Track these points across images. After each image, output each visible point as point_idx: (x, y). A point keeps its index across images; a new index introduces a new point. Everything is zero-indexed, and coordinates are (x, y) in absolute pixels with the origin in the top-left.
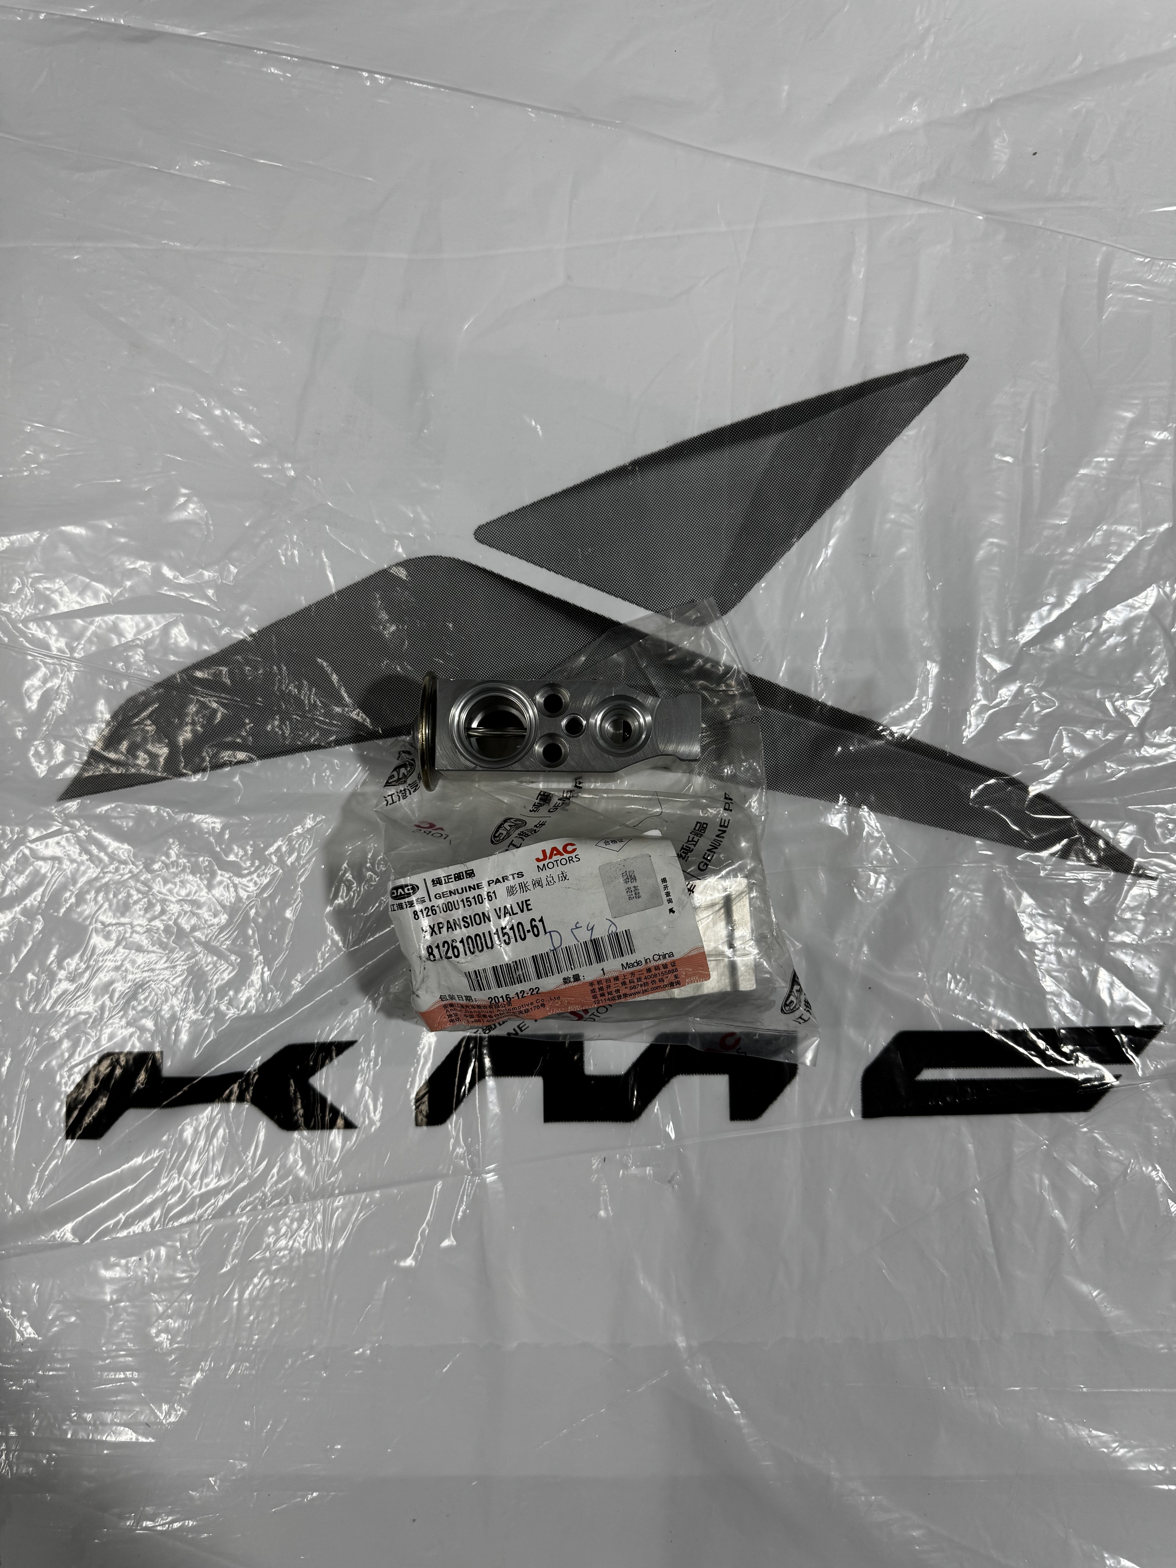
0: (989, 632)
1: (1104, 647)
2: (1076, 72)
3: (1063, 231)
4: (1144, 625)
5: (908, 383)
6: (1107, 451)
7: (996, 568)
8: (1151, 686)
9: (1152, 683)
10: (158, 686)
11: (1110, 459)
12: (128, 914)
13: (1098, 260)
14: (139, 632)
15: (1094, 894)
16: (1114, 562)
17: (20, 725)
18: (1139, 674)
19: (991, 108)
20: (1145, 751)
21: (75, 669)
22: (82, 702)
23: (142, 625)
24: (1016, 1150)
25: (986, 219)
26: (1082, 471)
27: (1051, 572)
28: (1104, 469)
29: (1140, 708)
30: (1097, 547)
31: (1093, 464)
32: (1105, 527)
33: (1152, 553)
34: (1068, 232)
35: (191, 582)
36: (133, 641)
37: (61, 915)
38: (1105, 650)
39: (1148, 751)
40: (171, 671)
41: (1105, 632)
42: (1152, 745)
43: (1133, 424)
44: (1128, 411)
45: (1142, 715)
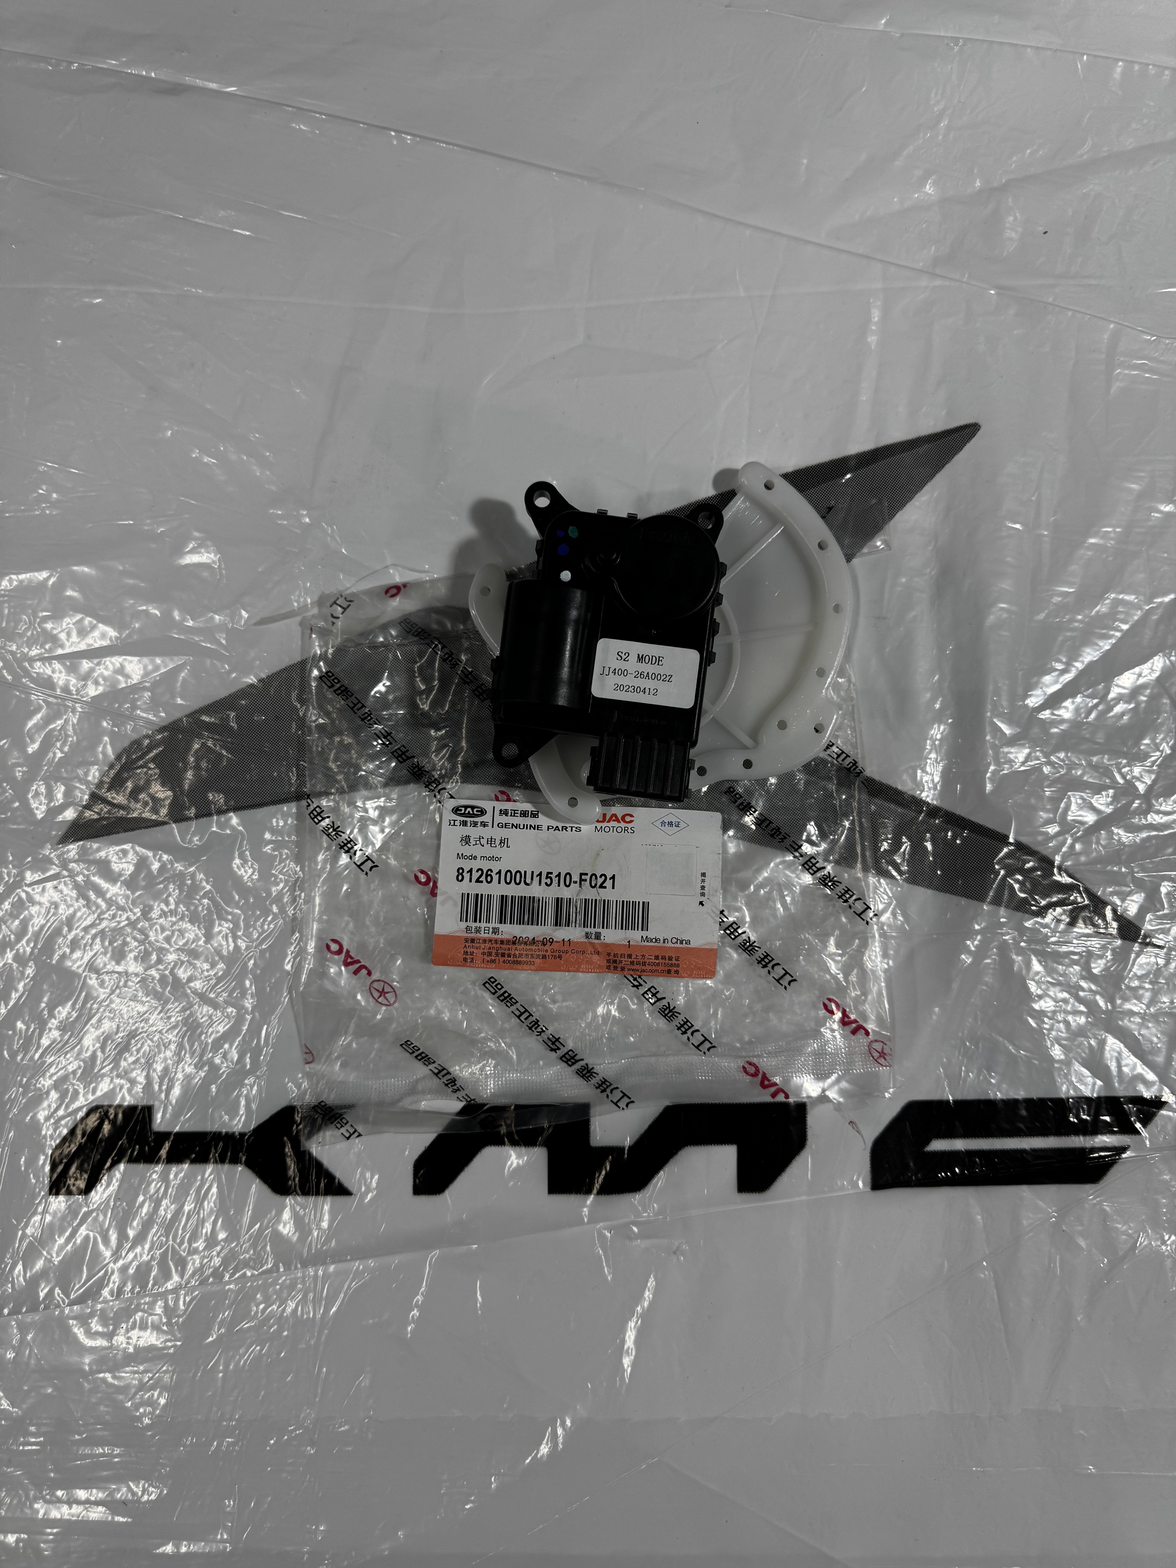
0: (999, 696)
1: (1112, 714)
2: (1085, 157)
3: (1071, 307)
4: (1150, 693)
5: (921, 450)
6: (1114, 522)
7: (1006, 633)
8: (1158, 753)
9: (1159, 750)
10: (162, 729)
11: (1118, 530)
12: (123, 962)
13: (1106, 336)
14: (146, 674)
15: (1102, 962)
16: (1121, 631)
17: (21, 766)
18: (1147, 741)
19: (1004, 188)
20: (1152, 818)
21: (80, 710)
22: (85, 744)
23: (150, 667)
24: (1025, 1222)
25: (997, 294)
26: (1092, 541)
27: (1060, 638)
28: (1112, 539)
29: (1147, 775)
30: (1105, 616)
31: (1101, 534)
32: (1113, 596)
33: (1159, 622)
34: (1076, 308)
35: (201, 625)
36: (140, 683)
37: (54, 962)
38: (1113, 717)
39: (1154, 818)
40: (177, 715)
41: (1113, 699)
42: (1158, 812)
43: (1141, 496)
44: (1134, 483)
45: (1149, 783)
